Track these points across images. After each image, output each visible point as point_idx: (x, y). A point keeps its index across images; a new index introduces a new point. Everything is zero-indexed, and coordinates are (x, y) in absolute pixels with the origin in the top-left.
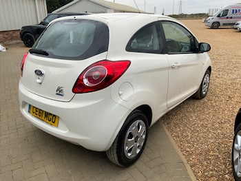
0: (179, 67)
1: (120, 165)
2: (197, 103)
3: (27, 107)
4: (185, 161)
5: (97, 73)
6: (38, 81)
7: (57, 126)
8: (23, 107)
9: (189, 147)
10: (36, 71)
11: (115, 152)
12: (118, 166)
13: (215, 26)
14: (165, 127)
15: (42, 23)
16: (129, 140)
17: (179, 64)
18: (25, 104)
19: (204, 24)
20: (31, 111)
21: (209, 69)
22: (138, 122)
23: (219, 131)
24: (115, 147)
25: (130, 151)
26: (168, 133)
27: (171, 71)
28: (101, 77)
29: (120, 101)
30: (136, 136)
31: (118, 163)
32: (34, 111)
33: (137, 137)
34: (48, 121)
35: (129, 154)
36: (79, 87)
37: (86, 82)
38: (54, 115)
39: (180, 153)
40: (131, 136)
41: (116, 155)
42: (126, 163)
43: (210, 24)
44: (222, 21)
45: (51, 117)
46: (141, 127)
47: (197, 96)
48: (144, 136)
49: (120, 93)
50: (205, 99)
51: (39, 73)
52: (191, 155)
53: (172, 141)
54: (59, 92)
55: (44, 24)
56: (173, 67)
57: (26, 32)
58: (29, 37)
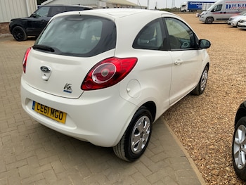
0: (181, 63)
1: (126, 160)
2: (196, 99)
3: (31, 104)
4: (188, 155)
5: (105, 70)
6: (45, 78)
7: (64, 123)
8: (26, 104)
9: (191, 142)
10: (41, 68)
11: (122, 147)
12: (125, 161)
13: (209, 21)
14: (166, 123)
15: (32, 16)
16: (136, 135)
17: (182, 61)
18: (28, 100)
19: (198, 18)
20: (36, 108)
21: (208, 65)
22: (143, 118)
23: (218, 126)
24: (123, 142)
25: (136, 146)
26: (170, 129)
27: (174, 67)
28: (110, 74)
29: (128, 98)
30: (141, 132)
31: (125, 158)
32: (39, 108)
33: (143, 133)
34: (54, 118)
35: (135, 150)
36: (88, 84)
37: (94, 79)
38: (61, 112)
39: (183, 148)
40: (137, 132)
41: (123, 150)
42: (132, 158)
43: (204, 19)
44: (216, 16)
45: (57, 114)
46: (146, 123)
47: (196, 93)
48: (148, 132)
49: (128, 89)
50: (203, 95)
51: (45, 70)
52: (193, 149)
53: (174, 136)
54: (68, 89)
55: (34, 17)
56: (175, 64)
57: (16, 25)
58: (19, 30)
